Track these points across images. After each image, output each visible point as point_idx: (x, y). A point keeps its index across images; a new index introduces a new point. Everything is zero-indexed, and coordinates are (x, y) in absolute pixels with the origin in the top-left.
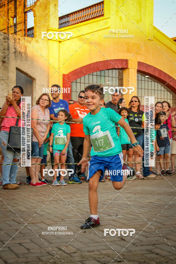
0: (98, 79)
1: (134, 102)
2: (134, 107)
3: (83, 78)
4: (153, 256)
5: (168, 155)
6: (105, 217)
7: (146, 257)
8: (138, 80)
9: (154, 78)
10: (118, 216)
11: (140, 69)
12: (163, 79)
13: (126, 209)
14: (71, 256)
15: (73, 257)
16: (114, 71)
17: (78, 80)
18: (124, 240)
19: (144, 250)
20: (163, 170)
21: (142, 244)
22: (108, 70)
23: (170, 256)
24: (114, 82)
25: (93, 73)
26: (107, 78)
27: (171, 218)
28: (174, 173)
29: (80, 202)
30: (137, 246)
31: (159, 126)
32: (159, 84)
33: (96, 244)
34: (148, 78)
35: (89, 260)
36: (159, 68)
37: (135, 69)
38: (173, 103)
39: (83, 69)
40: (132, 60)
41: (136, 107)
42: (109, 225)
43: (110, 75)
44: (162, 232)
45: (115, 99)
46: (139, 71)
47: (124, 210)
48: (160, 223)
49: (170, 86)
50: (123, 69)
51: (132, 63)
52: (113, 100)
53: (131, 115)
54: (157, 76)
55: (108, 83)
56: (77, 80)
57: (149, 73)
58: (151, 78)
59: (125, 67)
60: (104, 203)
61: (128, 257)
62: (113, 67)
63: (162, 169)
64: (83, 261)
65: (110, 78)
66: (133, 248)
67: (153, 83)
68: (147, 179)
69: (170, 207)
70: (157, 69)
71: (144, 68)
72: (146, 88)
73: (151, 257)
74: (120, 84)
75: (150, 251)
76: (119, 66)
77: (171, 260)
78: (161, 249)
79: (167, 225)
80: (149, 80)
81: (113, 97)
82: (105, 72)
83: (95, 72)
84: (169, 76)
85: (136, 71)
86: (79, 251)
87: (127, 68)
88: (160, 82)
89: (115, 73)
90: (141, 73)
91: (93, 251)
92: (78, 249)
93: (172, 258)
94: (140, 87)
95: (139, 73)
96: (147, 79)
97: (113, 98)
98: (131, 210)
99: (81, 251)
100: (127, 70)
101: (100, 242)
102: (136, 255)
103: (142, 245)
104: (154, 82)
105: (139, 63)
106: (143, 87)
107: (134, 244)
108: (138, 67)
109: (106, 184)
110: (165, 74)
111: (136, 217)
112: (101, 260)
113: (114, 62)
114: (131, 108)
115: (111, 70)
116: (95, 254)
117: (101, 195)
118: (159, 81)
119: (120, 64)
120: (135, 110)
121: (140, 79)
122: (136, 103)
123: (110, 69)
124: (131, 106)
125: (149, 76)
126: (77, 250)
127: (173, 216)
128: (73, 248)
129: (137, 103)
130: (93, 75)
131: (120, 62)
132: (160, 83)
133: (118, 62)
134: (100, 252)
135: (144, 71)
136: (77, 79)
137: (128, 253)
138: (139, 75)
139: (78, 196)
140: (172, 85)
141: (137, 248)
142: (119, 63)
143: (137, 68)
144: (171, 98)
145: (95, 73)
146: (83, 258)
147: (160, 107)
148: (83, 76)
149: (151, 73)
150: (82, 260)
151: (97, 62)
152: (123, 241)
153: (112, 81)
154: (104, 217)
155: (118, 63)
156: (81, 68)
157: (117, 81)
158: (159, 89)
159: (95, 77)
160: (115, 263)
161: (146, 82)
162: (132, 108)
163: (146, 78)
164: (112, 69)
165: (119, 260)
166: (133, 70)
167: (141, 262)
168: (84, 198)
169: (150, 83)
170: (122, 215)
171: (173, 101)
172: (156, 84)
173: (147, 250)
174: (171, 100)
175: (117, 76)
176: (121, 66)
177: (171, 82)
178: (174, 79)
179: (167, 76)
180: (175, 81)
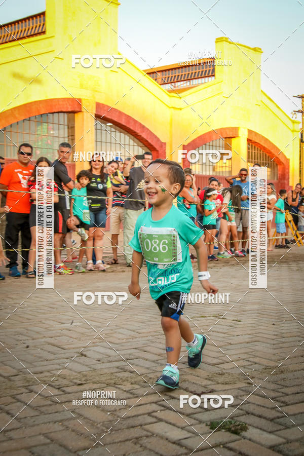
1: (97, 162)
2: (96, 169)
4: (127, 374)
6: (55, 325)
7: (116, 376)
8: (96, 129)
9: (120, 127)
10: (74, 324)
11: (99, 114)
12: (132, 128)
13: (85, 313)
14: (10, 380)
15: (14, 381)
16: (61, 114)
18: (85, 356)
19: (113, 367)
21: (110, 359)
22: (53, 113)
23: (149, 373)
24: (61, 132)
26: (51, 125)
30: (103, 363)
32: (126, 136)
33: (45, 363)
34: (110, 126)
35: (37, 385)
37: (92, 113)
40: (87, 100)
41: (99, 168)
42: (62, 336)
43: (56, 121)
44: (137, 342)
45: (64, 157)
46: (98, 117)
47: (82, 314)
48: (134, 331)
49: (142, 139)
50: (74, 112)
51: (88, 104)
54: (124, 124)
55: (52, 132)
57: (112, 120)
58: (114, 126)
59: (77, 109)
60: (52, 306)
61: (91, 378)
62: (60, 110)
64: (29, 386)
65: (56, 126)
66: (99, 366)
67: (118, 134)
68: (112, 272)
69: (146, 308)
70: (124, 113)
71: (106, 112)
72: (108, 140)
73: (124, 376)
74: (70, 135)
75: (121, 369)
76: (68, 108)
77: (150, 378)
78: (137, 365)
79: (143, 333)
80: (113, 130)
82: (47, 116)
83: (33, 116)
84: (140, 124)
85: (94, 116)
86: (21, 373)
87: (80, 111)
88: (128, 132)
89: (64, 118)
91: (41, 373)
92: (19, 370)
93: (151, 376)
94: (99, 139)
95: (98, 119)
96: (109, 129)
97: (60, 155)
98: (91, 315)
99: (25, 373)
100: (80, 114)
101: (51, 360)
102: (102, 374)
103: (110, 362)
105: (98, 105)
106: (104, 140)
107: (99, 361)
108: (97, 111)
110: (136, 122)
111: (99, 324)
112: (53, 384)
114: (91, 170)
115: (57, 114)
116: (46, 377)
117: (48, 295)
118: (126, 131)
119: (70, 105)
120: (96, 172)
121: (99, 127)
123: (55, 113)
125: (112, 124)
126: (19, 372)
127: (150, 321)
128: (12, 369)
130: (30, 121)
131: (70, 102)
132: (129, 134)
133: (66, 102)
134: (51, 373)
135: (105, 116)
137: (90, 372)
138: (98, 122)
139: (13, 297)
140: (145, 137)
141: (103, 366)
142: (68, 104)
143: (94, 112)
145: (33, 118)
146: (28, 381)
149: (115, 119)
150: (27, 384)
152: (83, 357)
153: (59, 129)
155: (66, 104)
156: (11, 109)
157: (66, 130)
158: (127, 143)
160: (74, 386)
161: (108, 133)
162: (94, 170)
163: (107, 127)
164: (58, 112)
165: (79, 382)
166: (89, 115)
167: (110, 383)
169: (113, 134)
170: (80, 322)
172: (122, 135)
173: (118, 368)
175: (66, 123)
176: (71, 108)
177: (144, 133)
178: (148, 129)
179: (137, 125)
180: (150, 131)
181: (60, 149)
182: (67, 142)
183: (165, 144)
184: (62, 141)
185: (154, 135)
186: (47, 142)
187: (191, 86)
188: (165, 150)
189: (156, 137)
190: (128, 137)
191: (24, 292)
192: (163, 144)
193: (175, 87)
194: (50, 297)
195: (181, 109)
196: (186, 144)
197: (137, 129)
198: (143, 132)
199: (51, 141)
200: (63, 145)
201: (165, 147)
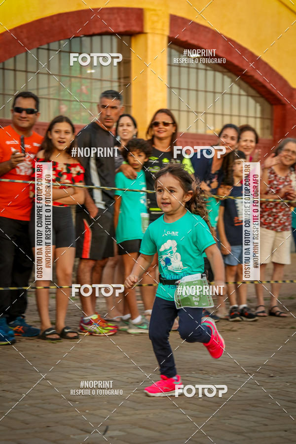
0: (62, 61)
1: (161, 126)
2: (160, 139)
3: (21, 57)
6: (74, 435)
8: (170, 65)
10: (109, 433)
11: (176, 36)
16: (106, 39)
17: (10, 63)
20: (236, 306)
22: (91, 36)
25: (48, 44)
27: (251, 434)
28: (261, 314)
29: (8, 395)
31: (228, 189)
32: (225, 77)
37: (163, 35)
38: (262, 129)
39: (22, 32)
40: (154, 10)
41: (166, 138)
45: (108, 116)
46: (173, 42)
47: (125, 415)
50: (130, 34)
51: (155, 18)
52: (100, 119)
53: (154, 160)
55: (89, 71)
56: (6, 62)
59: (136, 29)
62: (104, 30)
63: (231, 304)
67: (210, 73)
69: (250, 404)
71: (188, 33)
72: (193, 86)
74: (122, 76)
76: (118, 26)
80: (201, 65)
81: (103, 110)
82: (81, 42)
83: (55, 41)
84: (252, 54)
85: (165, 40)
87: (141, 32)
88: (230, 71)
90: (177, 47)
94: (175, 84)
95: (173, 46)
97: (101, 113)
100: (141, 38)
105: (175, 20)
106: (184, 85)
108: (171, 31)
109: (81, 345)
110: (243, 50)
113: (106, 16)
115: (99, 38)
117: (67, 375)
119: (121, 20)
120: (162, 146)
122: (167, 128)
123: (94, 35)
124: (153, 136)
129: (170, 129)
130: (48, 49)
131: (123, 16)
132: (230, 74)
133: (116, 16)
135: (187, 42)
136: (6, 59)
138: (174, 52)
140: (261, 80)
142: (119, 19)
143: (167, 33)
144: (259, 115)
145: (54, 45)
147: (232, 138)
148: (22, 53)
149: (206, 46)
151: (60, 16)
154: (72, 436)
155: (116, 19)
158: (227, 90)
159: (54, 56)
161: (193, 72)
162: (156, 141)
164: (101, 34)
166: (157, 39)
168: (19, 384)
169: (202, 73)
170: (120, 430)
171: (262, 123)
172: (219, 75)
174: (258, 121)
176: (124, 27)
177: (258, 72)
181: (101, 102)
182: (116, 89)
184: (107, 87)
186: (81, 90)
189: (281, 78)
190: (229, 80)
191: (23, 368)
194: (71, 379)
198: (258, 69)
199: (87, 87)
200: (108, 94)
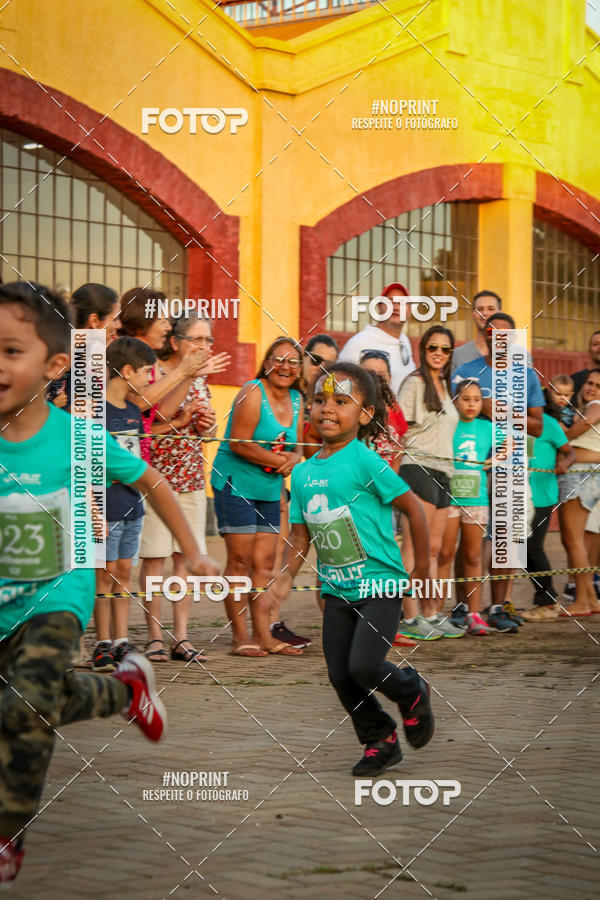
5: (127, 566)
9: (70, 158)
12: (113, 162)
20: (108, 641)
28: (158, 657)
34: (35, 153)
36: (92, 106)
57: (41, 130)
58: (50, 153)
63: (98, 638)
67: (63, 182)
70: (85, 107)
71: (18, 101)
72: (28, 205)
80: (43, 165)
84: (146, 147)
88: (102, 178)
96: (29, 162)
104: (68, 179)
118: (93, 172)
125: (41, 147)
132: (103, 185)
135: (15, 117)
140: (163, 198)
144: (158, 266)
149: (54, 129)
158: (97, 214)
161: (28, 177)
163: (23, 154)
169: (46, 181)
171: (167, 282)
172: (80, 186)
177: (158, 182)
178: (174, 167)
179: (133, 150)
180: (182, 175)
183: (236, 221)
185: (195, 187)
187: (330, 12)
188: (236, 244)
189: (203, 195)
190: (101, 196)
192: (228, 223)
193: (273, 14)
195: (293, 95)
196: (311, 223)
197: (131, 163)
198: (158, 176)
201: (236, 234)
